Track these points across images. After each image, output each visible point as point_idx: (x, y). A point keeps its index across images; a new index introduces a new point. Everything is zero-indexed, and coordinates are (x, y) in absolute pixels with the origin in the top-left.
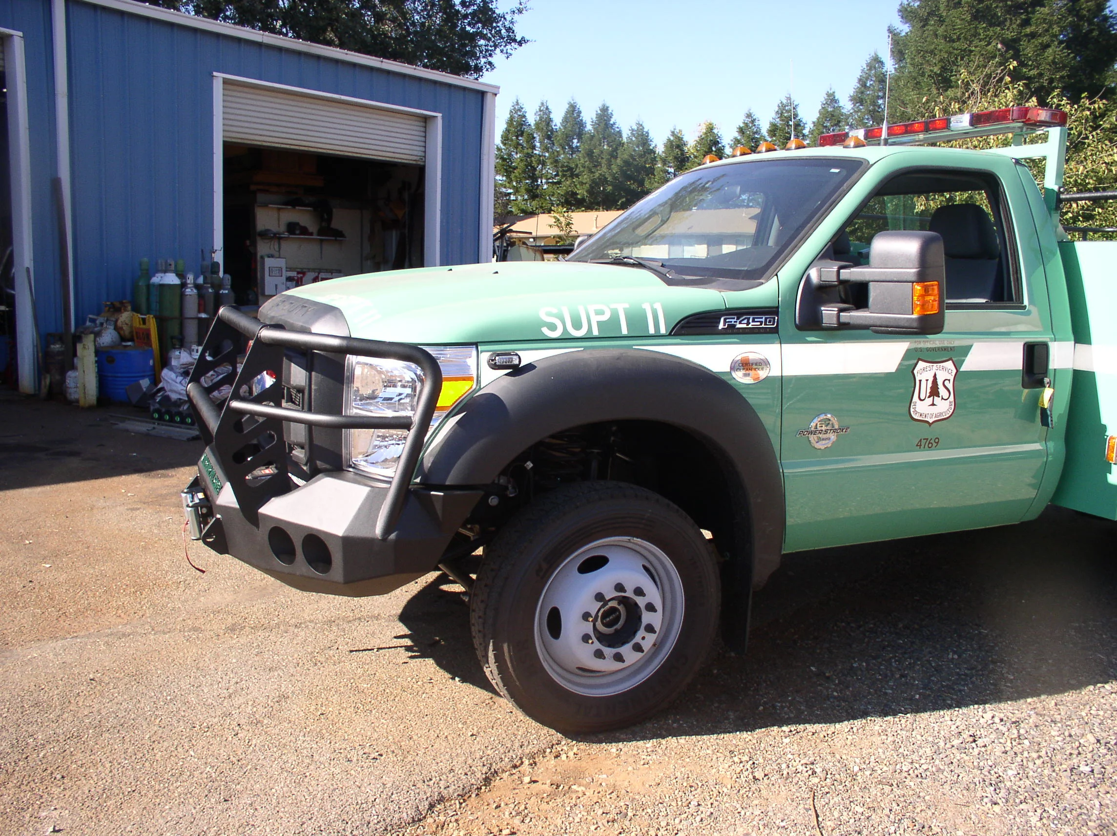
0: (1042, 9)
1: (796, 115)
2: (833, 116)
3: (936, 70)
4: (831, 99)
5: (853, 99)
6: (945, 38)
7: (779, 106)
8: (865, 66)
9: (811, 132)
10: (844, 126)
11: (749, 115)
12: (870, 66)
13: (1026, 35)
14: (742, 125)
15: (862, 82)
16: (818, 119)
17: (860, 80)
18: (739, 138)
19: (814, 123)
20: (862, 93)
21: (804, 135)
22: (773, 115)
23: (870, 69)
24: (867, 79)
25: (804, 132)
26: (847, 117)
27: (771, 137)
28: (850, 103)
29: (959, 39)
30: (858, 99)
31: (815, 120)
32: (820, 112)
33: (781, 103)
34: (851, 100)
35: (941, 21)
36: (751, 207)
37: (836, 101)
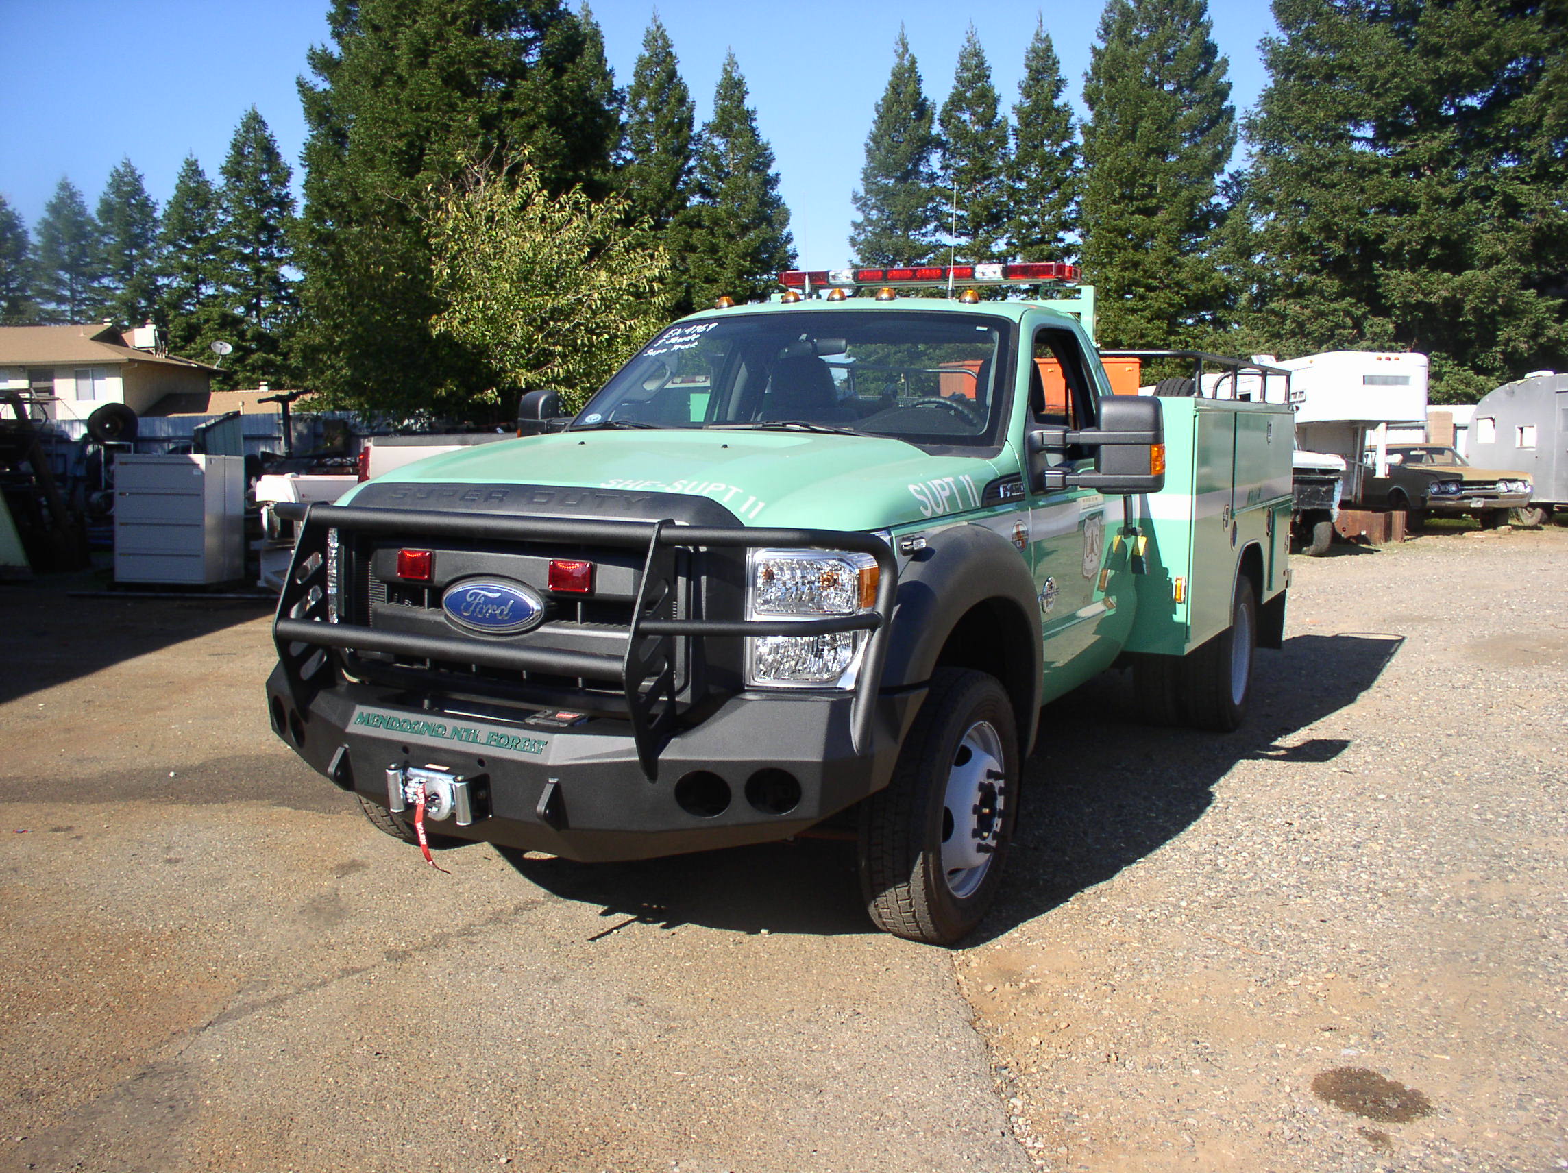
0: (524, 83)
1: (141, 191)
2: (198, 194)
3: (401, 145)
4: (193, 170)
5: (225, 171)
6: (409, 104)
7: (112, 176)
8: (240, 126)
9: (167, 216)
10: (215, 209)
11: (65, 186)
12: (247, 127)
13: (508, 111)
14: (54, 201)
15: (238, 147)
16: (176, 197)
17: (234, 146)
18: (51, 220)
19: (169, 202)
20: (239, 163)
21: (155, 221)
22: (105, 188)
23: (247, 131)
24: (244, 144)
25: (155, 215)
26: (219, 196)
27: (104, 222)
28: (222, 177)
29: (428, 108)
30: (234, 171)
31: (171, 199)
32: (177, 187)
33: (117, 171)
34: (223, 173)
35: (402, 83)
36: (78, 323)
37: (201, 174)
